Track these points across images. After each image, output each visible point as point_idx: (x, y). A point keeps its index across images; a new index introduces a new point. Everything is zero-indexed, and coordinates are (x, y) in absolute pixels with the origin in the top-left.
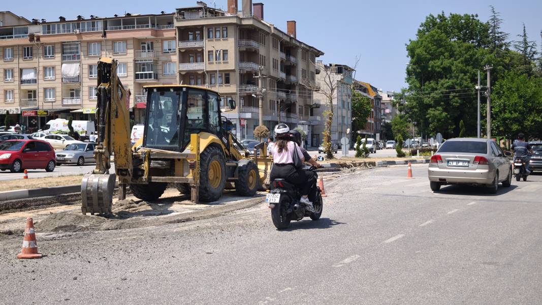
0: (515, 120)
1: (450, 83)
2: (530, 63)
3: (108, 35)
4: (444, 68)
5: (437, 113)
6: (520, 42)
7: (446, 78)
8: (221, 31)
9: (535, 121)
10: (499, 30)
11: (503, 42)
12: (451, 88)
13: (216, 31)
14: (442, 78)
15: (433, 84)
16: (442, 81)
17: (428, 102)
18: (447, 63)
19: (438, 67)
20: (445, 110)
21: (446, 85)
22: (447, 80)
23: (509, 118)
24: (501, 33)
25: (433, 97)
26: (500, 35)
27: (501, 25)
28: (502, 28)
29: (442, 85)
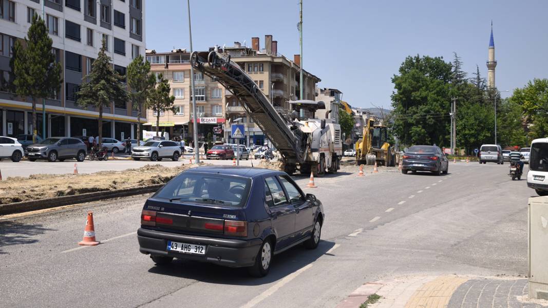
0: (472, 135)
1: (426, 109)
2: (481, 94)
3: (169, 67)
4: (422, 98)
5: (418, 129)
6: (474, 78)
7: (424, 105)
8: (258, 67)
9: (486, 136)
10: (460, 70)
11: (463, 79)
12: (428, 112)
13: (254, 67)
14: (420, 105)
15: (414, 109)
16: (421, 107)
17: (411, 122)
18: (424, 94)
19: (418, 97)
20: (423, 127)
21: (423, 110)
22: (424, 106)
23: (468, 134)
24: (461, 72)
25: (415, 119)
26: (460, 73)
27: (461, 66)
28: (463, 69)
29: (421, 109)
